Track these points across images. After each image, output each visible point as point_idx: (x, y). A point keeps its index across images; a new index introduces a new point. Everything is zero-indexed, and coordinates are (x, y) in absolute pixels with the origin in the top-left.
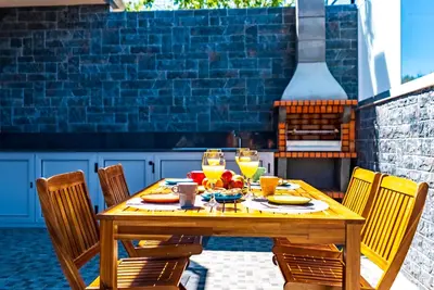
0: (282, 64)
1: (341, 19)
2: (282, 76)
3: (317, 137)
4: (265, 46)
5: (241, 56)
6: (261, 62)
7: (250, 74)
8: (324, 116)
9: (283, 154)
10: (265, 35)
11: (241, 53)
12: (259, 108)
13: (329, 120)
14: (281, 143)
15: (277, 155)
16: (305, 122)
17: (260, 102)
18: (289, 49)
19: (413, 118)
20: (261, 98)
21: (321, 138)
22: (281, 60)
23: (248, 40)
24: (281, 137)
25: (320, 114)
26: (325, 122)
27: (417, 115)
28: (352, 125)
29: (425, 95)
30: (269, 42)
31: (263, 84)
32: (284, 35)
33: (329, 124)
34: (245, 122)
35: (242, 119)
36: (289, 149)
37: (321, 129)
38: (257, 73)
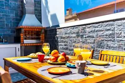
0: (19, 14)
1: (37, 2)
2: (19, 18)
3: (31, 39)
4: (12, 6)
5: (3, 9)
6: (11, 12)
7: (6, 16)
8: (33, 32)
9: (23, 45)
10: (12, 3)
11: (3, 7)
12: (10, 28)
13: (34, 33)
14: (22, 41)
15: (22, 45)
16: (27, 34)
17: (11, 26)
18: (21, 9)
19: (78, 33)
20: (11, 25)
21: (32, 39)
22: (18, 12)
23: (5, 3)
24: (22, 39)
25: (32, 31)
26: (33, 34)
27: (80, 32)
28: (44, 35)
29: (84, 26)
30: (14, 5)
31: (12, 20)
32: (19, 4)
33: (34, 34)
34: (5, 33)
35: (4, 32)
36: (25, 43)
37: (32, 36)
38: (9, 16)
